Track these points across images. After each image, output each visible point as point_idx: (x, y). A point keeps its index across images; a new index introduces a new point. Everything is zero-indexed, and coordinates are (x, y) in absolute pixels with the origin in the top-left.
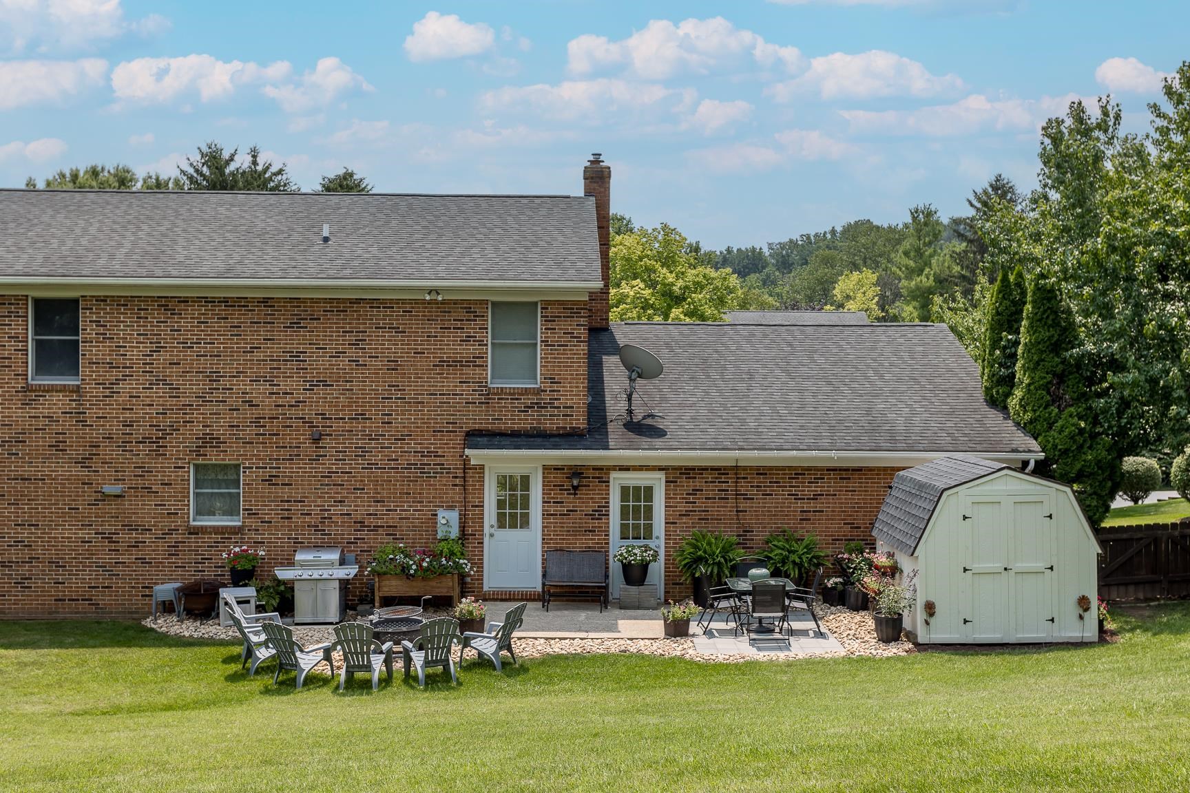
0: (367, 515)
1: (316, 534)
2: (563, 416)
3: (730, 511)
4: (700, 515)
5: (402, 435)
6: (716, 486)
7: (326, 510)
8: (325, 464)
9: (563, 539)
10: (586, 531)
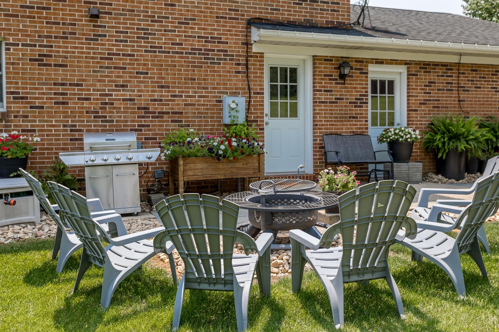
0: (152, 100)
1: (96, 121)
2: (331, 10)
3: (454, 101)
4: (434, 104)
5: (185, 19)
6: (444, 80)
7: (107, 95)
8: (104, 45)
9: (333, 125)
10: (350, 117)
